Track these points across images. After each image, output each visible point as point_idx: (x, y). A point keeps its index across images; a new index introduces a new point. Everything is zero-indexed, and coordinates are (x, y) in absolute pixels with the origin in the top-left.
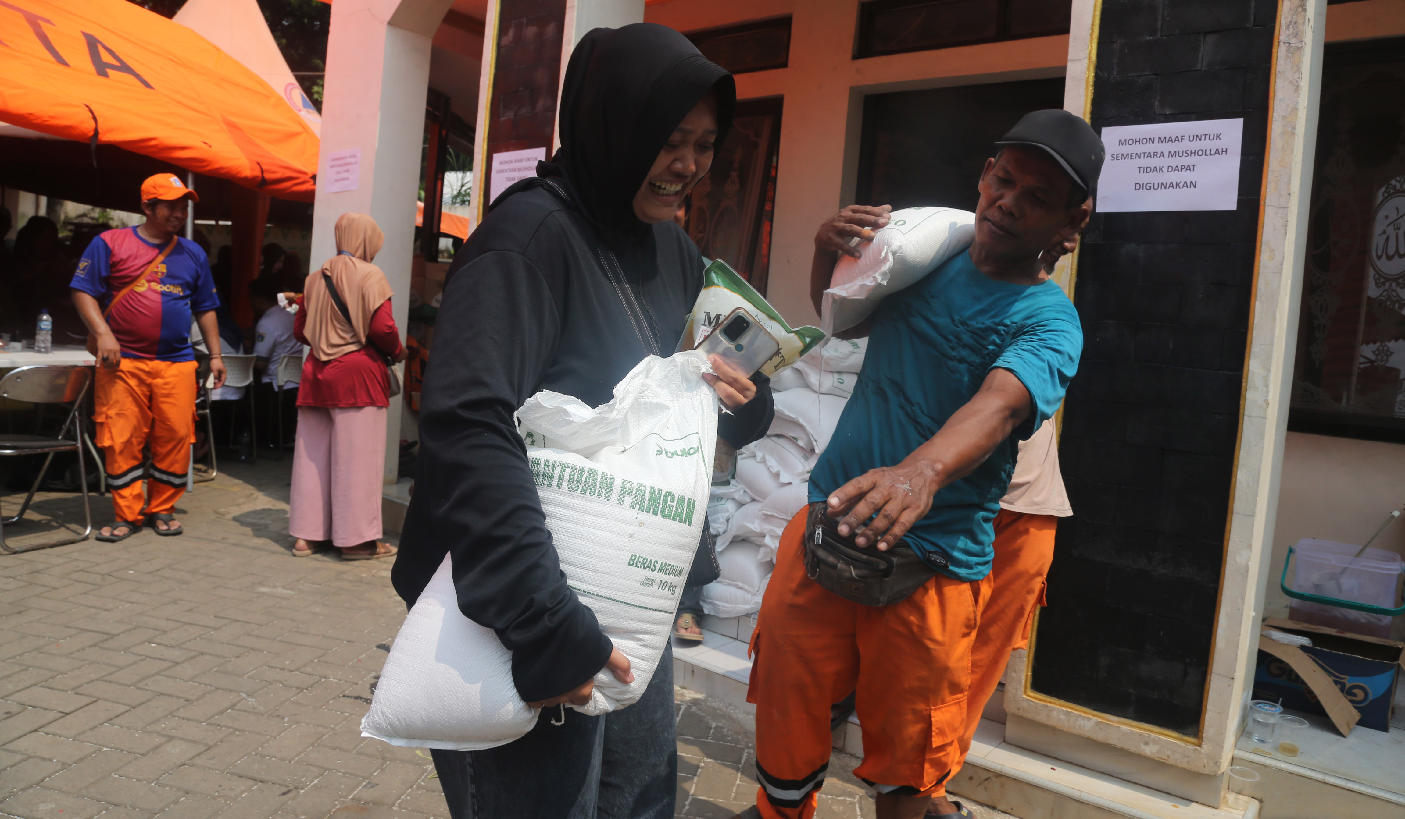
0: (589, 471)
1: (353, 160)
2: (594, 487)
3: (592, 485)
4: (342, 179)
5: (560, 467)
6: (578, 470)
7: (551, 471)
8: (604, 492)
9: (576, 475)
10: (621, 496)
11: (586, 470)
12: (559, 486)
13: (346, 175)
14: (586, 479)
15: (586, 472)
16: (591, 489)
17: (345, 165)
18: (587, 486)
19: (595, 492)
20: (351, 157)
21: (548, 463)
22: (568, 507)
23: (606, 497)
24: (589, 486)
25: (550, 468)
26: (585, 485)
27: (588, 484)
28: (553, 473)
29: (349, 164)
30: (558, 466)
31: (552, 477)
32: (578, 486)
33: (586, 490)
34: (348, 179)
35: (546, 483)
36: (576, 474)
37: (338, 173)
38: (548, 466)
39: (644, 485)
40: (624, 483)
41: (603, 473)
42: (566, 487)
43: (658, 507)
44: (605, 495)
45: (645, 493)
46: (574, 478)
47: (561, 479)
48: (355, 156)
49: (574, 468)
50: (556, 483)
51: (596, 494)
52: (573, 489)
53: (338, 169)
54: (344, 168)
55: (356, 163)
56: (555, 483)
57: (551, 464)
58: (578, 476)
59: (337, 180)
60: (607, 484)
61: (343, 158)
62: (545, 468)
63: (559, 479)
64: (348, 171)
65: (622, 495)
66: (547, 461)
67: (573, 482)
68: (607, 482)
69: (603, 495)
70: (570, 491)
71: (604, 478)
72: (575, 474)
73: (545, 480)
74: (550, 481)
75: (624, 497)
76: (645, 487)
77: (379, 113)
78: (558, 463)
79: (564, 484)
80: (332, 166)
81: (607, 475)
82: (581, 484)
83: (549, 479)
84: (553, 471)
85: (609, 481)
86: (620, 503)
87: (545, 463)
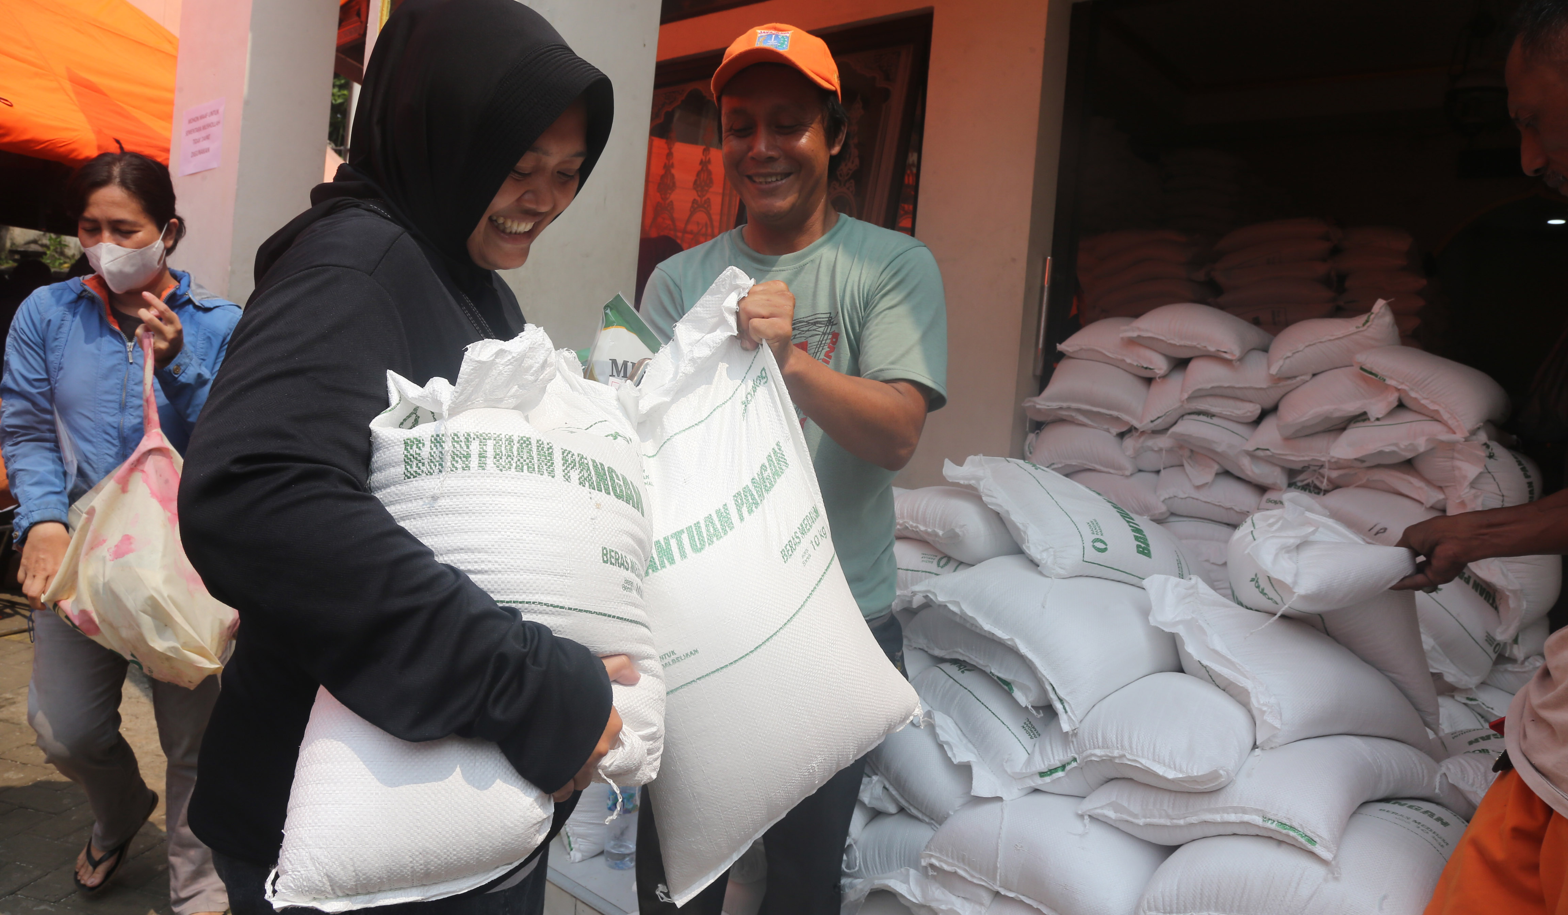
0: (519, 441)
1: (214, 119)
2: (531, 462)
3: (528, 458)
4: (201, 152)
5: (477, 442)
6: (503, 440)
7: (465, 448)
8: (545, 467)
9: (503, 449)
10: (566, 471)
11: (516, 439)
12: (482, 466)
13: (204, 144)
14: (518, 451)
15: (515, 442)
16: (527, 464)
17: (204, 128)
18: (522, 460)
19: (534, 468)
20: (212, 114)
21: (458, 438)
22: (504, 492)
23: (549, 473)
24: (525, 461)
25: (463, 444)
26: (519, 460)
27: (522, 458)
28: (468, 450)
29: (210, 125)
30: (474, 439)
31: (468, 456)
32: (510, 462)
33: (523, 467)
34: (207, 150)
35: (459, 466)
36: (503, 446)
37: (196, 141)
38: (457, 442)
39: (584, 457)
40: (565, 454)
41: (538, 441)
42: (493, 465)
43: (608, 484)
44: (547, 470)
45: (589, 467)
46: (501, 452)
47: (482, 456)
48: (216, 112)
49: (498, 439)
50: (477, 462)
51: (536, 469)
52: (504, 467)
53: (196, 135)
54: (203, 133)
55: (218, 123)
56: (474, 462)
57: (462, 438)
58: (506, 449)
59: (194, 154)
60: (545, 456)
61: (202, 117)
62: (454, 445)
63: (480, 457)
64: (207, 137)
65: (566, 469)
66: (455, 435)
67: (501, 458)
68: (545, 453)
69: (545, 471)
70: (501, 470)
71: (540, 448)
72: (501, 446)
73: (457, 462)
74: (467, 463)
75: (569, 472)
76: (586, 459)
77: (250, 36)
78: (472, 435)
79: (490, 461)
80: (189, 132)
81: (543, 443)
82: (513, 460)
83: (464, 459)
84: (468, 447)
85: (547, 452)
86: (567, 480)
87: (453, 438)
